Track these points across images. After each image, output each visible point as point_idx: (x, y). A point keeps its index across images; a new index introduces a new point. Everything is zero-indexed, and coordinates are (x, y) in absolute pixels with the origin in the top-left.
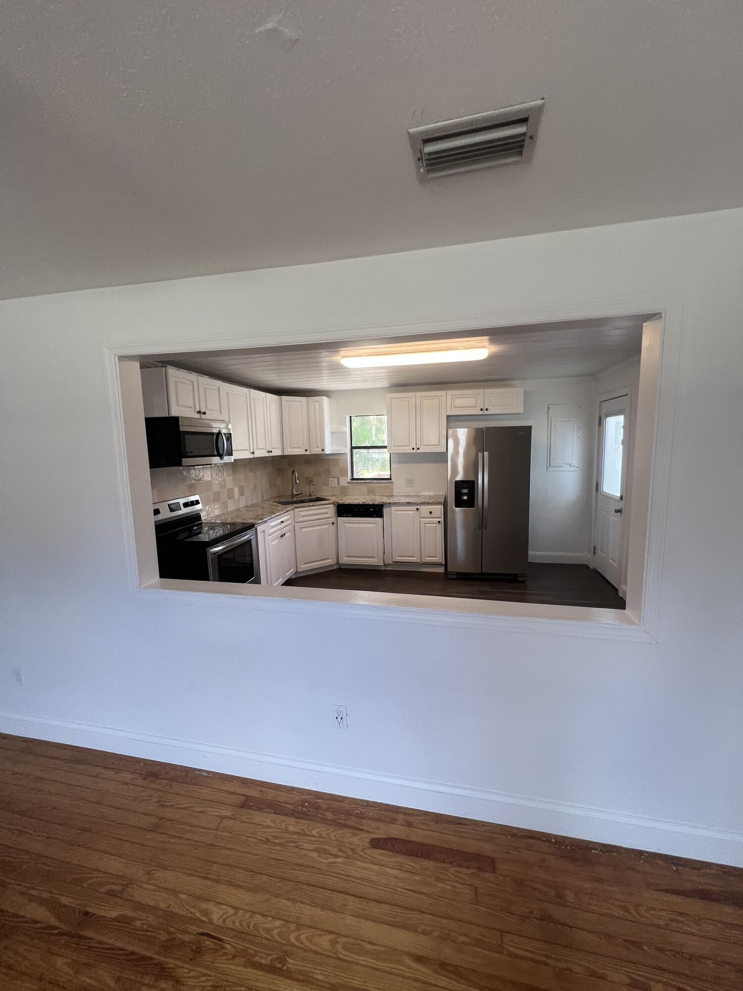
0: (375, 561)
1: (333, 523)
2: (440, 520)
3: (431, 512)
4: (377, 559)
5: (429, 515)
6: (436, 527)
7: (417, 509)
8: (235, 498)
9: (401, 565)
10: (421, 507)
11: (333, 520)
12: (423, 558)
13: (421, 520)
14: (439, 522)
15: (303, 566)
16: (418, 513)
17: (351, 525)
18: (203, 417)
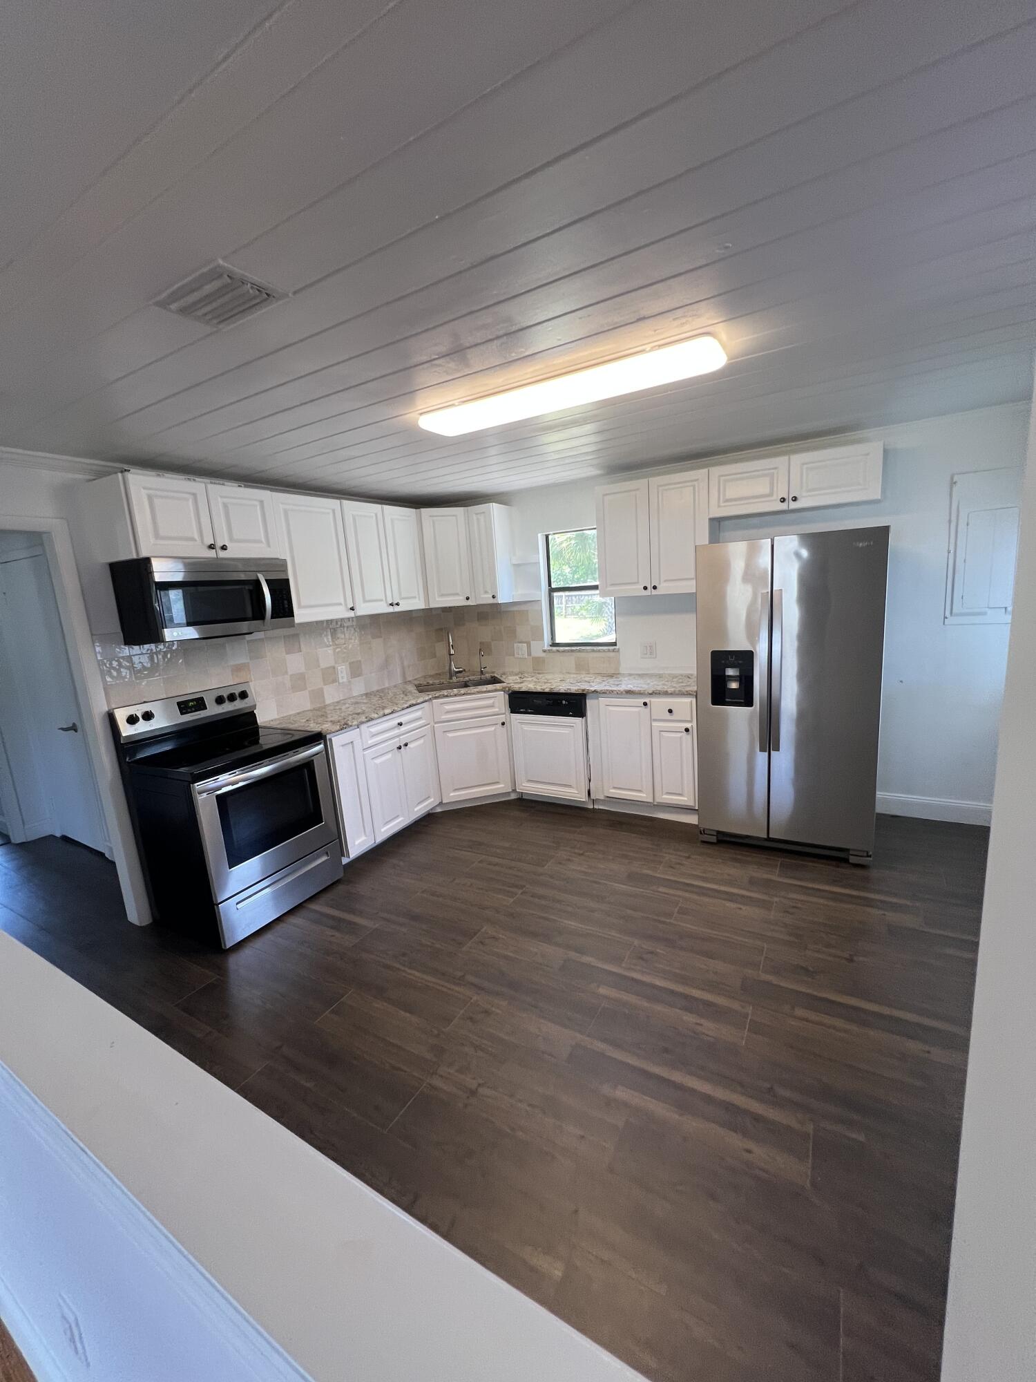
0: (574, 793)
1: (503, 724)
2: (688, 725)
3: (670, 711)
4: (577, 790)
5: (668, 716)
6: (681, 738)
7: (645, 704)
8: (341, 681)
9: (619, 803)
10: (654, 701)
11: (502, 718)
12: (657, 795)
13: (654, 724)
14: (687, 730)
15: (452, 794)
16: (647, 710)
17: (534, 728)
18: (222, 554)
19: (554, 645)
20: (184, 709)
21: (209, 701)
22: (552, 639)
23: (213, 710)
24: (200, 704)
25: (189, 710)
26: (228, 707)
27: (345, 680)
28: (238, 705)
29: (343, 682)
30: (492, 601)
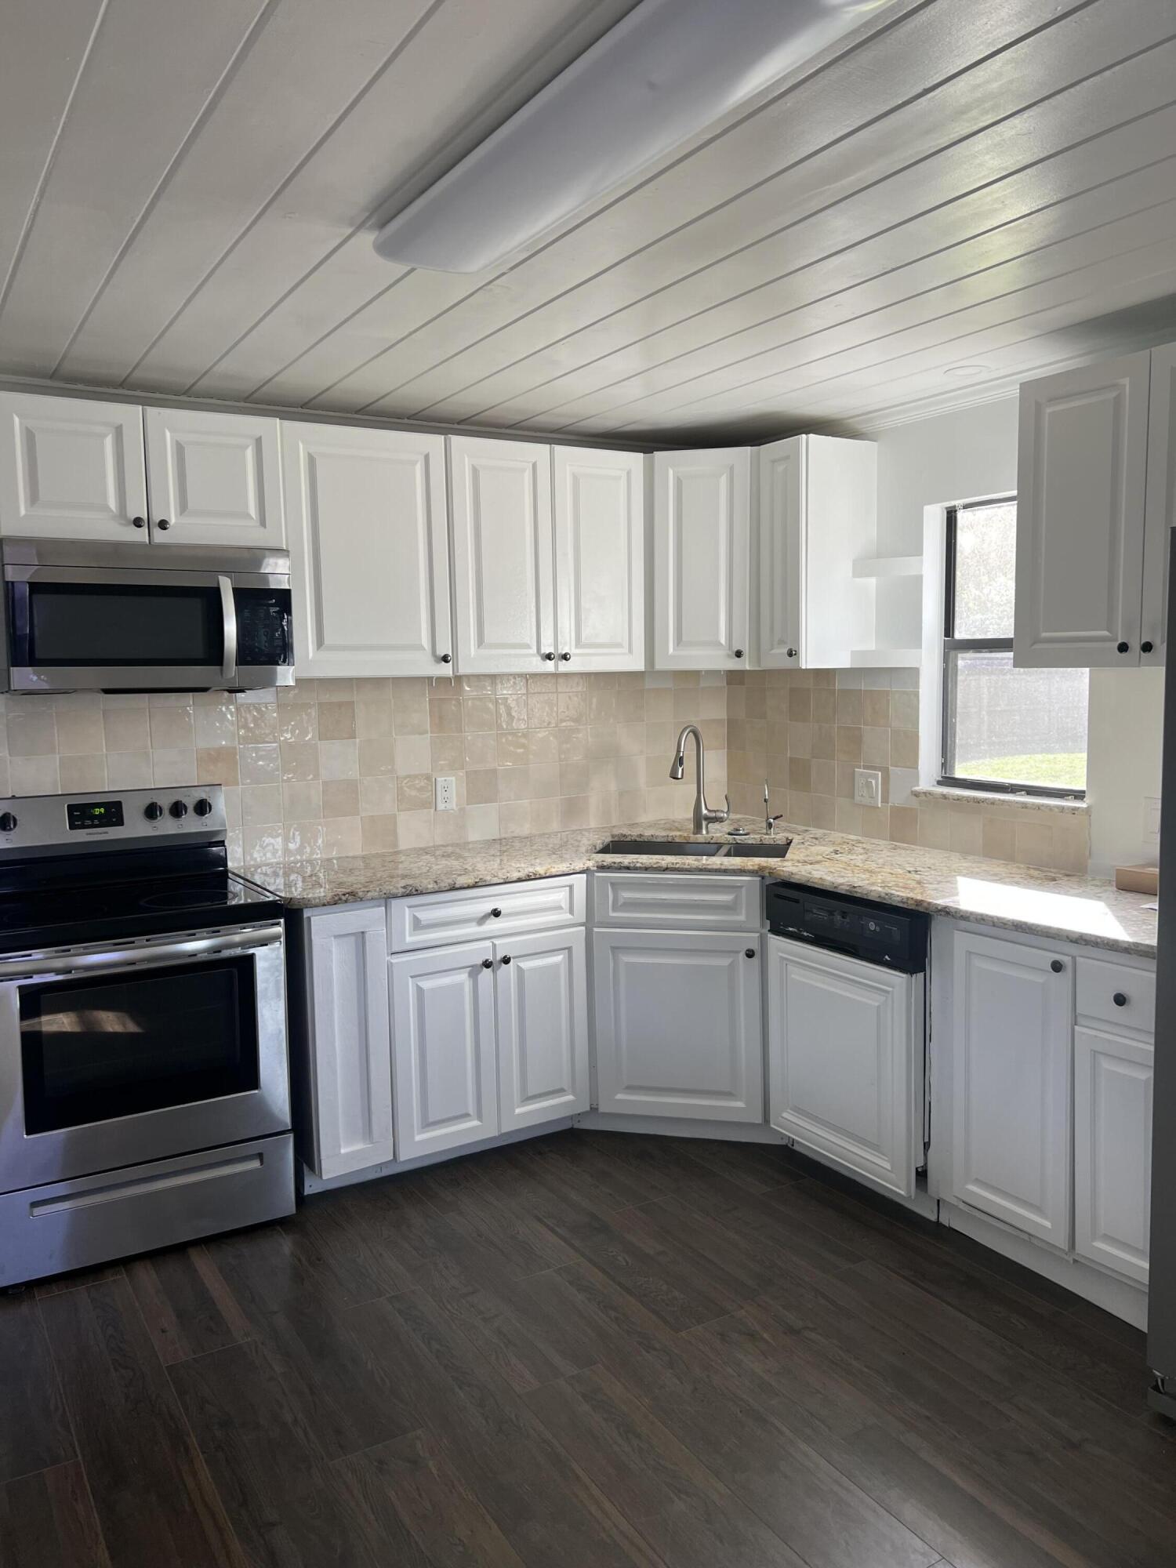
1: (751, 954)
3: (1121, 1000)
7: (1057, 967)
8: (441, 806)
11: (752, 940)
12: (1080, 1232)
15: (619, 1096)
16: (1062, 987)
18: (159, 536)
19: (950, 781)
20: (78, 818)
21: (133, 814)
22: (944, 765)
23: (135, 828)
24: (113, 813)
25: (88, 822)
26: (167, 826)
27: (453, 805)
28: (190, 824)
29: (446, 811)
30: (787, 663)
